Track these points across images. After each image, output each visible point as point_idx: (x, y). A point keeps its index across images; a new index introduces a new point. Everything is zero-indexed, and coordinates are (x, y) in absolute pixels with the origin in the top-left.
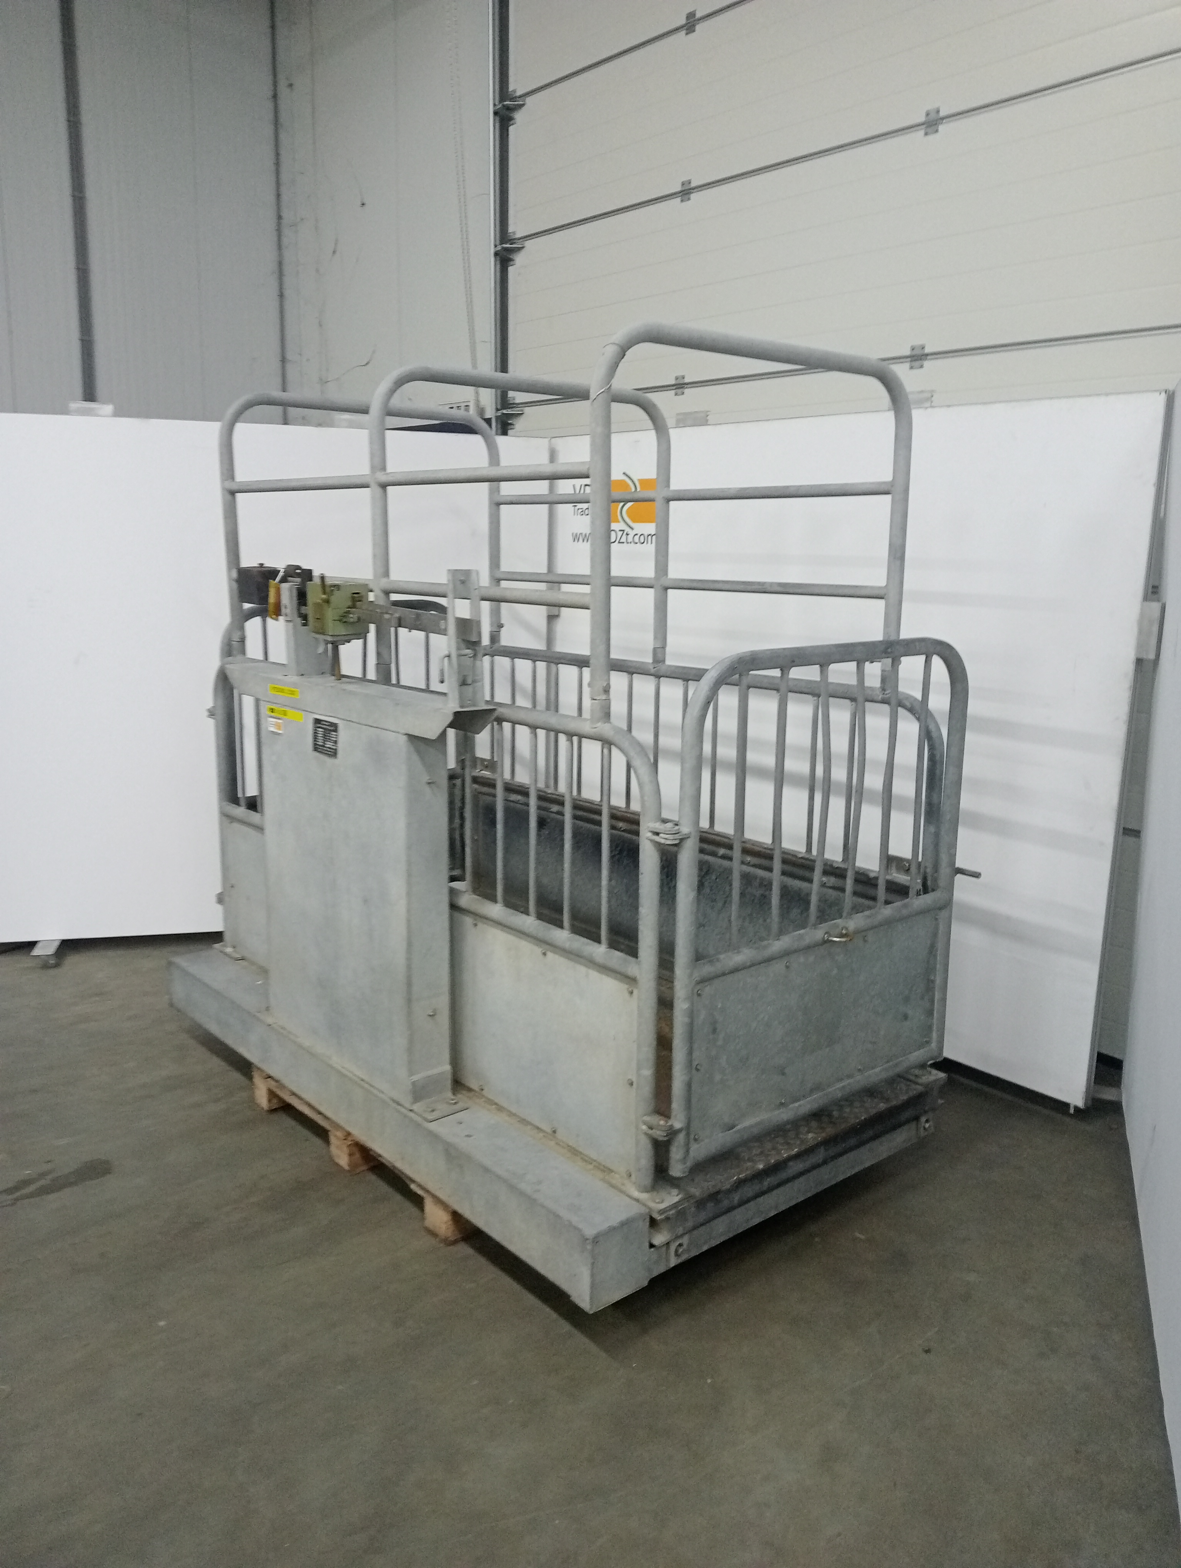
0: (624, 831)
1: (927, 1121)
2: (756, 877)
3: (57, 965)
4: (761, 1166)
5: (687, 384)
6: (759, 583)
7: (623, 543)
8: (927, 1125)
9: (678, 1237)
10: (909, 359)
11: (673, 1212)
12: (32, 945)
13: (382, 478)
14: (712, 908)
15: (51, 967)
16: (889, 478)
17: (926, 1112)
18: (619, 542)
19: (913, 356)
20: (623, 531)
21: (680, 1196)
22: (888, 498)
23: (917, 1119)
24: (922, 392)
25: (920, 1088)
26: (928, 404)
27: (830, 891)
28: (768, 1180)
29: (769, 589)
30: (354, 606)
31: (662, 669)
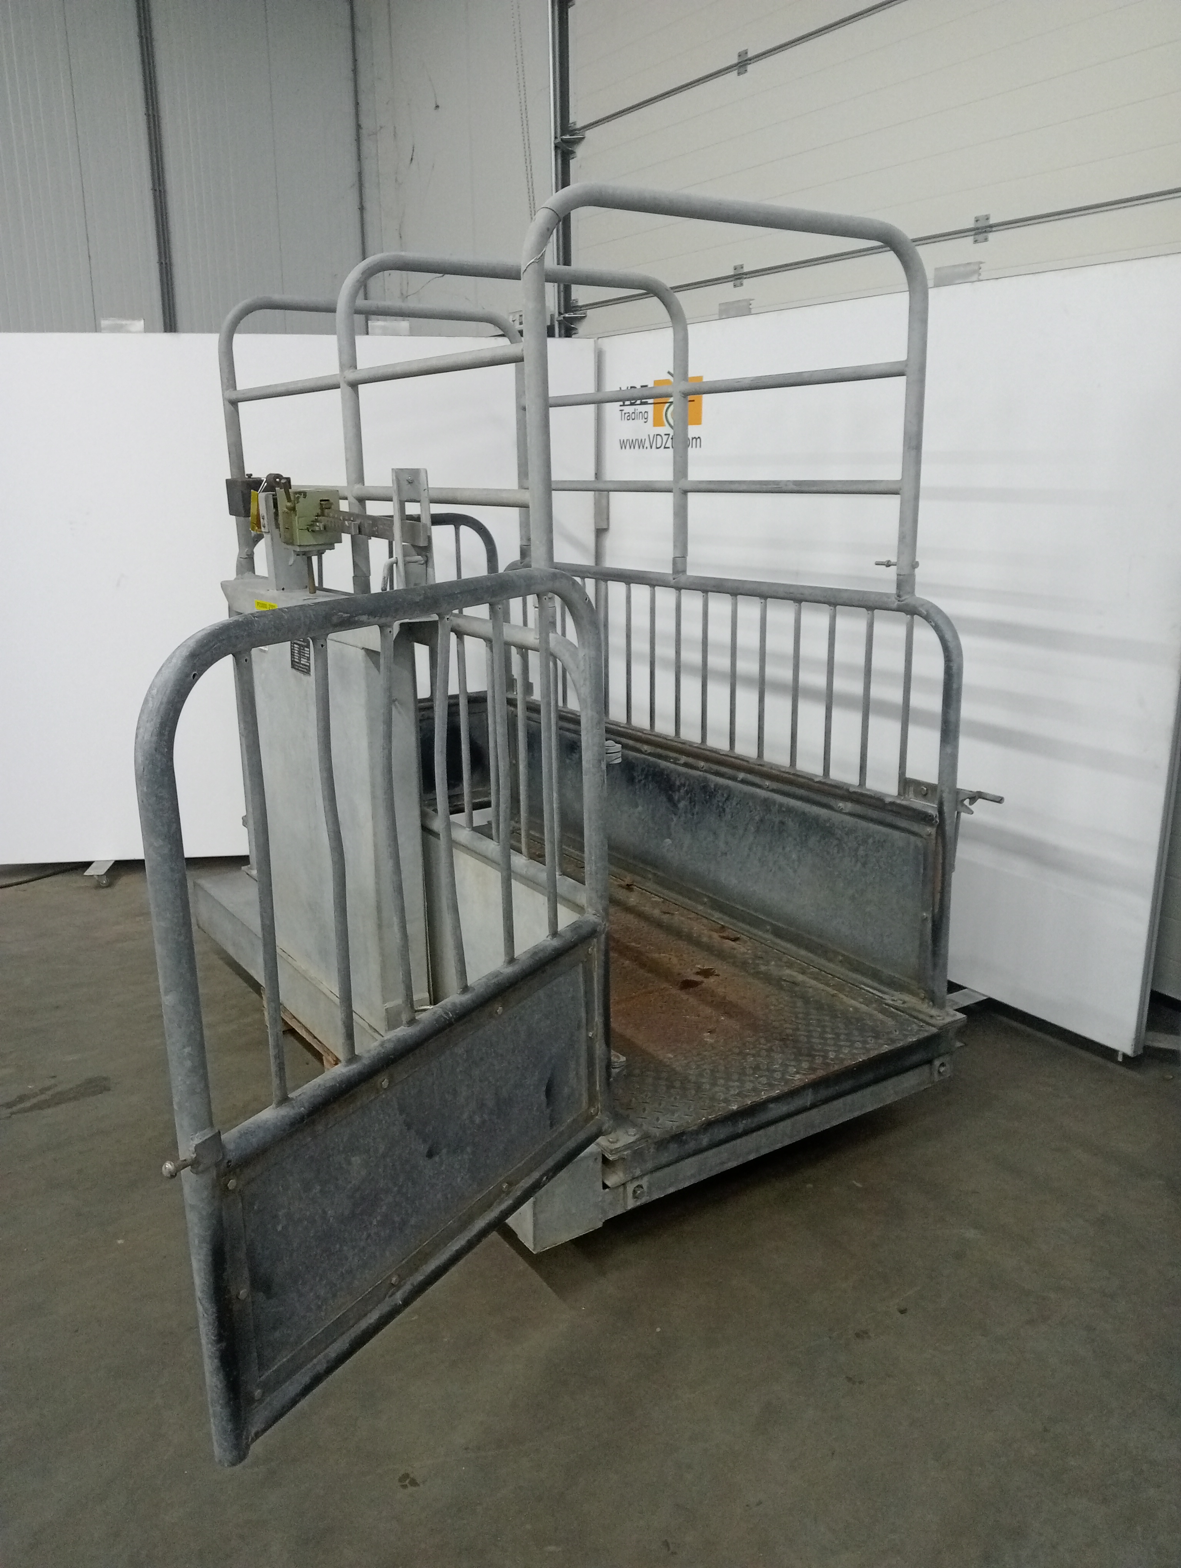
0: (650, 754)
1: (942, 1065)
2: (774, 803)
3: (110, 885)
4: (735, 1108)
5: (746, 274)
6: (774, 482)
7: (669, 448)
8: (942, 1069)
9: (634, 1179)
10: (973, 233)
11: (629, 1152)
12: (87, 865)
13: (351, 376)
14: (733, 835)
15: (103, 888)
16: (903, 357)
17: (940, 1056)
18: (665, 448)
19: (978, 229)
20: (669, 435)
21: (637, 1136)
22: (903, 379)
23: (930, 1062)
24: (969, 264)
25: (934, 1030)
26: (975, 278)
27: (848, 818)
28: (744, 1122)
29: (784, 488)
30: (323, 515)
31: (682, 579)
